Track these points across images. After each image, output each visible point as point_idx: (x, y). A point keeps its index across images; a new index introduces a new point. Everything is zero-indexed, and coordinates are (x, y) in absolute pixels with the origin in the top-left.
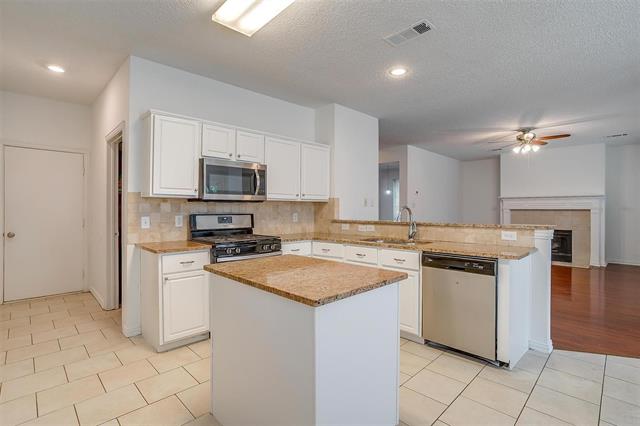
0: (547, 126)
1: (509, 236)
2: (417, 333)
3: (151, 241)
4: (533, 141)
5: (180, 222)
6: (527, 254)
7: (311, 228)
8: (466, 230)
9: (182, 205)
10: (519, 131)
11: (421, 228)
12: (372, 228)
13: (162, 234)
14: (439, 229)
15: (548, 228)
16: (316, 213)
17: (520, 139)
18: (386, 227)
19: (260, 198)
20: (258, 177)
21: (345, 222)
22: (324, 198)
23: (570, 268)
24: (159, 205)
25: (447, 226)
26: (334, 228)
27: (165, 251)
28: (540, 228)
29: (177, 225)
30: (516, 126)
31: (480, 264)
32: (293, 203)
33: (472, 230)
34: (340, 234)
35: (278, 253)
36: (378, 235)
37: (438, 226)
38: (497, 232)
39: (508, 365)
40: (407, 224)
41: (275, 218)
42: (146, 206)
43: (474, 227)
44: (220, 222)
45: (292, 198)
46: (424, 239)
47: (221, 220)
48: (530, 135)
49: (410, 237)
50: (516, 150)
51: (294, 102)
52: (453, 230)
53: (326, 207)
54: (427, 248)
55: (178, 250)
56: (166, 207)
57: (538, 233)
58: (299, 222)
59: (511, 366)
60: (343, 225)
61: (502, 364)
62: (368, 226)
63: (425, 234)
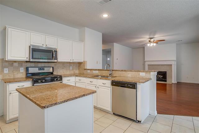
0: (158, 37)
1: (142, 74)
2: (110, 110)
3: (9, 78)
4: (154, 42)
5: (22, 70)
6: (148, 81)
7: (77, 72)
8: (129, 72)
9: (23, 63)
10: (149, 38)
11: (114, 72)
12: (97, 72)
13: (14, 75)
14: (119, 72)
15: (155, 71)
16: (79, 66)
17: (149, 41)
18: (102, 71)
19: (56, 61)
20: (54, 53)
21: (89, 70)
22: (82, 61)
23: (166, 84)
24: (13, 64)
25: (122, 71)
26: (85, 72)
27: (10, 82)
28: (152, 71)
29: (21, 71)
30: (148, 37)
31: (131, 85)
32: (70, 63)
33: (130, 72)
34: (87, 74)
35: (61, 81)
36: (99, 74)
37: (119, 71)
38: (139, 73)
39: (141, 122)
40: (109, 70)
41: (63, 68)
42: (7, 64)
43: (131, 71)
44: (39, 70)
45: (69, 61)
46: (115, 75)
47: (40, 69)
48: (152, 40)
49: (110, 75)
50: (149, 45)
51: (63, 24)
52: (124, 72)
53: (82, 64)
54: (113, 79)
55: (21, 81)
56: (16, 64)
57: (152, 73)
58: (73, 70)
59: (142, 122)
60: (88, 71)
61: (139, 121)
62: (96, 71)
63: (115, 74)
